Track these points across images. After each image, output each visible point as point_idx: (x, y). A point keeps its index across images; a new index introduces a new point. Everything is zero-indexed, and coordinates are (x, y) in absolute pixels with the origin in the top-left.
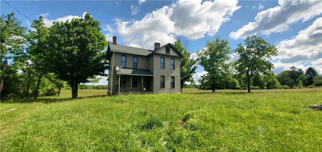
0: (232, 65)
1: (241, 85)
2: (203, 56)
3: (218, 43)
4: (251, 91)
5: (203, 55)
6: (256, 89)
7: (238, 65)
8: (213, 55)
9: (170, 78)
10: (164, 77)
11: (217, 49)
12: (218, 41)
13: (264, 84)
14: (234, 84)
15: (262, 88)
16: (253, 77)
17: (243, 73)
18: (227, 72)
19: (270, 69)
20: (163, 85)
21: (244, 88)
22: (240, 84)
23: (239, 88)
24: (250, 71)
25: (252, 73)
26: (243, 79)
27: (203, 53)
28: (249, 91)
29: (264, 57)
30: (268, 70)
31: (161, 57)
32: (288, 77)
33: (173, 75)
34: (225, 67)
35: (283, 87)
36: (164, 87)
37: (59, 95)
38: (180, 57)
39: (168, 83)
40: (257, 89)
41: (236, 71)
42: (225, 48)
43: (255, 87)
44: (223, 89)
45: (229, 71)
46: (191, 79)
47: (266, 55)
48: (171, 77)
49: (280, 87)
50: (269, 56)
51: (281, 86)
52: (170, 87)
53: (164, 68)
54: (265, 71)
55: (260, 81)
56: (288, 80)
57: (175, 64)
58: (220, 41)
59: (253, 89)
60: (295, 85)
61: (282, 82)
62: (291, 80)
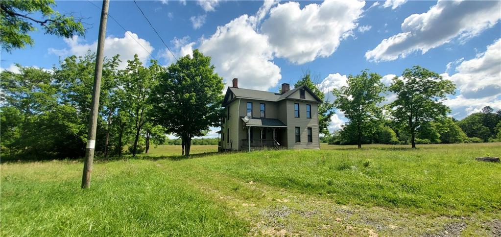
0: (386, 108)
1: (399, 137)
2: (342, 97)
3: (365, 78)
4: (417, 146)
5: (343, 95)
6: (424, 143)
7: (395, 108)
8: (358, 96)
9: (306, 130)
10: (299, 128)
11: (363, 87)
12: (364, 75)
13: (437, 136)
14: (388, 135)
15: (433, 141)
16: (419, 126)
17: (404, 120)
18: (378, 119)
19: (444, 114)
20: (298, 139)
21: (404, 142)
22: (398, 135)
23: (396, 142)
24: (415, 118)
25: (417, 120)
26: (405, 129)
27: (343, 92)
28: (414, 146)
29: (435, 97)
30: (442, 116)
31: (295, 104)
32: (480, 123)
33: (309, 125)
34: (377, 112)
35: (471, 140)
36: (299, 141)
37: (146, 152)
38: (317, 102)
39: (304, 136)
40: (427, 144)
41: (393, 117)
42: (375, 85)
43: (424, 140)
44: (370, 143)
45: (383, 117)
46: (325, 129)
47: (438, 93)
48: (308, 128)
49: (466, 140)
50: (443, 95)
51: (467, 138)
52: (307, 141)
53: (299, 116)
54: (437, 117)
55: (429, 131)
56: (479, 129)
57: (312, 111)
58: (368, 75)
59: (419, 143)
60: (491, 136)
61: (469, 132)
62: (485, 129)
